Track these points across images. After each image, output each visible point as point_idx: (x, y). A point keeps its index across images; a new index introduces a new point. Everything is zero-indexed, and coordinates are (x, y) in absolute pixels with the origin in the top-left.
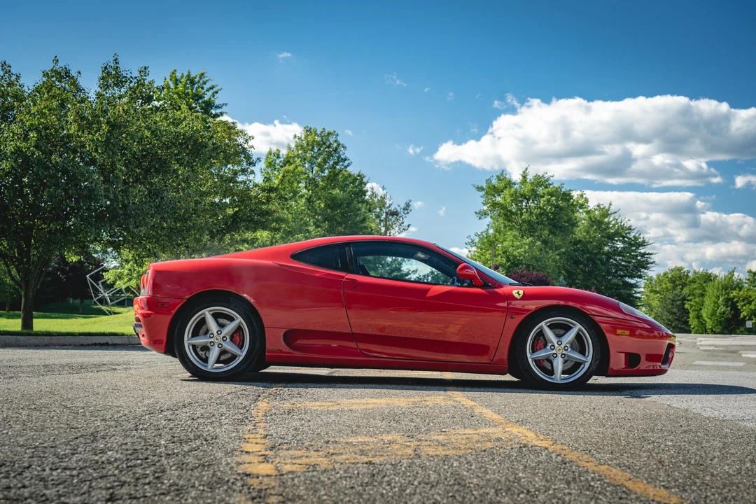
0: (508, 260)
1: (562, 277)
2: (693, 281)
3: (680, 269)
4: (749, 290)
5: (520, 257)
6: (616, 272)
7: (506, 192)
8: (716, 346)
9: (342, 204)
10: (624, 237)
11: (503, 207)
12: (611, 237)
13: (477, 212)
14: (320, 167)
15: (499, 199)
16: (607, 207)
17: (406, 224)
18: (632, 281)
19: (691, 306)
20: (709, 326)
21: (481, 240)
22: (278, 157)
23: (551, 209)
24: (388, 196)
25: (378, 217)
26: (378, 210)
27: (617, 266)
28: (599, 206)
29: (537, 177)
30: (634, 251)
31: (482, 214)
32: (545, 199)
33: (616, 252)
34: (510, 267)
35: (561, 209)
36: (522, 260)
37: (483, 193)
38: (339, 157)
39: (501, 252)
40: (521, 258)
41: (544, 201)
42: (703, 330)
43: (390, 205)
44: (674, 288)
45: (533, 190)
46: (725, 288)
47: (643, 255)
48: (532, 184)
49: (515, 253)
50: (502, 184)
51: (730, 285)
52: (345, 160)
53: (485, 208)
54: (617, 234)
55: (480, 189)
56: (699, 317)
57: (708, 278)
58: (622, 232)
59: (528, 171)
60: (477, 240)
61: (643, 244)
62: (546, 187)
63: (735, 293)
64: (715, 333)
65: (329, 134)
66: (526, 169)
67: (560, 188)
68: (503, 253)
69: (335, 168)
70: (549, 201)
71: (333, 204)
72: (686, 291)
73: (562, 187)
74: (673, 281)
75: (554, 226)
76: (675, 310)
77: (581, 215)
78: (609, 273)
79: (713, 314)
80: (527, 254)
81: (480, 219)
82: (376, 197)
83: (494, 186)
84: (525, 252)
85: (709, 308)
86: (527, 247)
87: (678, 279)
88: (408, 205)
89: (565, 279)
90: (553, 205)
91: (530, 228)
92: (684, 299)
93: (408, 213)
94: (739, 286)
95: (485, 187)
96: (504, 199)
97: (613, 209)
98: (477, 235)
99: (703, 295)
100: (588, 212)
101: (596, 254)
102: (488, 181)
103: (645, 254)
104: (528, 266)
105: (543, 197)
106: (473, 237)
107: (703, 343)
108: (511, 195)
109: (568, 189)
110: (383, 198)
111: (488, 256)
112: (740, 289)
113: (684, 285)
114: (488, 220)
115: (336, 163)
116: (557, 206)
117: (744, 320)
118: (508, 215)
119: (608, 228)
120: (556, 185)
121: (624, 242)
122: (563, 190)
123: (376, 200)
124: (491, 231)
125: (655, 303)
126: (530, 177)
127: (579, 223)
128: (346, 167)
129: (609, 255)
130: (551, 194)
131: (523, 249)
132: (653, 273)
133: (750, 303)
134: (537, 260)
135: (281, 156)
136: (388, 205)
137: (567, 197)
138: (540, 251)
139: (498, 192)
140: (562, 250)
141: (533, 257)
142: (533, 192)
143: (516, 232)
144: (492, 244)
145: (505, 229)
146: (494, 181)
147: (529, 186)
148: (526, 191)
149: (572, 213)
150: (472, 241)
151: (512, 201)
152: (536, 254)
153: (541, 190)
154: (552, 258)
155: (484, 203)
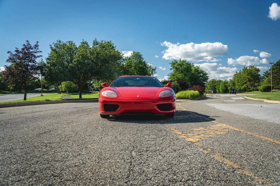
0: (177, 79)
1: (189, 82)
2: (217, 82)
3: (214, 79)
4: (230, 84)
6: (201, 80)
7: (176, 64)
8: (225, 96)
9: (142, 68)
10: (202, 73)
12: (200, 73)
14: (137, 60)
15: (175, 66)
16: (199, 66)
17: (156, 72)
18: (204, 82)
19: (217, 87)
20: (221, 91)
21: (171, 75)
22: (128, 58)
25: (150, 70)
26: (149, 69)
27: (201, 79)
28: (197, 66)
30: (205, 76)
31: (171, 69)
33: (201, 76)
35: (189, 67)
36: (180, 79)
37: (171, 65)
42: (219, 93)
44: (213, 83)
45: (182, 63)
46: (224, 83)
47: (207, 77)
48: (182, 62)
49: (179, 77)
51: (226, 83)
52: (142, 58)
54: (201, 72)
55: (171, 64)
56: (219, 90)
57: (221, 81)
58: (202, 72)
60: (170, 75)
61: (207, 74)
63: (227, 84)
64: (222, 93)
65: (139, 53)
68: (176, 77)
70: (186, 65)
71: (140, 68)
72: (216, 84)
73: (189, 62)
74: (212, 82)
75: (187, 71)
76: (213, 88)
77: (193, 68)
78: (199, 81)
79: (222, 89)
81: (171, 70)
85: (221, 88)
86: (181, 76)
87: (214, 81)
88: (156, 67)
90: (187, 66)
91: (182, 72)
92: (215, 86)
94: (227, 83)
97: (200, 67)
98: (170, 73)
99: (219, 85)
100: (194, 68)
101: (196, 77)
102: (172, 62)
103: (207, 76)
104: (182, 80)
107: (222, 96)
110: (151, 66)
111: (173, 78)
112: (228, 84)
113: (215, 83)
114: (173, 70)
115: (141, 59)
116: (188, 67)
117: (229, 90)
118: (177, 69)
119: (199, 71)
120: (187, 62)
121: (202, 74)
123: (149, 67)
124: (173, 73)
125: (209, 87)
126: (182, 60)
127: (193, 70)
128: (143, 60)
129: (199, 77)
130: (186, 64)
132: (209, 80)
133: (230, 86)
134: (184, 79)
136: (152, 68)
137: (190, 64)
138: (184, 77)
139: (174, 64)
140: (189, 76)
141: (183, 78)
142: (182, 64)
143: (179, 73)
144: (174, 75)
145: (176, 72)
146: (173, 62)
147: (181, 62)
148: (181, 63)
149: (191, 68)
150: (169, 75)
151: (178, 66)
152: (183, 77)
153: (184, 63)
154: (187, 78)
155: (171, 67)
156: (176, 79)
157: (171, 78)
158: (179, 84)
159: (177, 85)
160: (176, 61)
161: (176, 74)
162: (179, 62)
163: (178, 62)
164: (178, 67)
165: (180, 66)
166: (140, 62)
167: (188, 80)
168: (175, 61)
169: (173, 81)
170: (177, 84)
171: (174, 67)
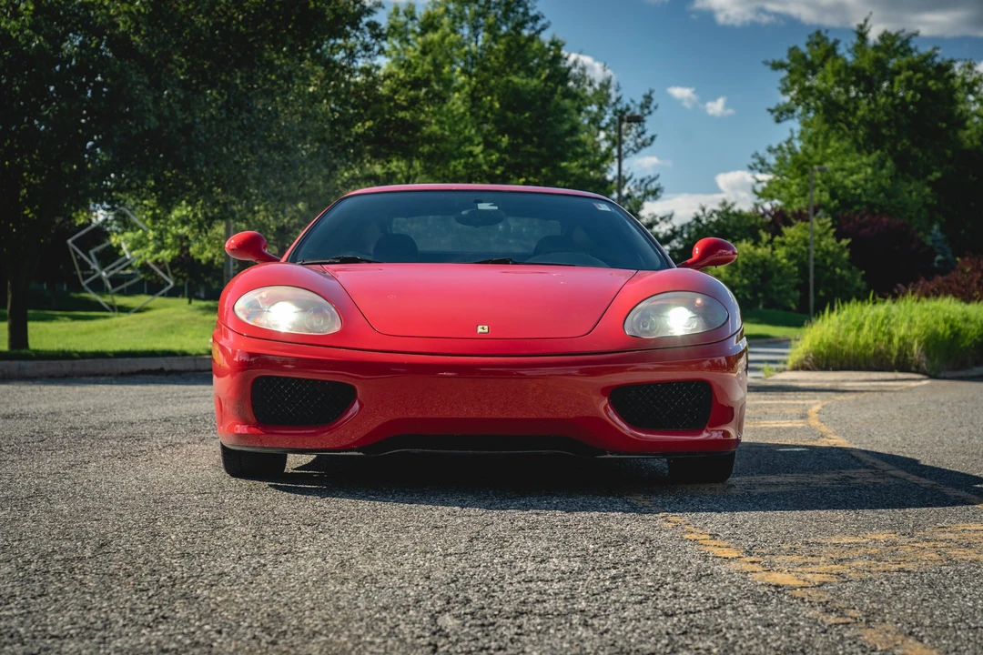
0: (833, 195)
1: (936, 227)
5: (855, 189)
7: (828, 66)
9: (533, 101)
11: (822, 94)
13: (773, 107)
14: (490, 33)
15: (814, 81)
17: (648, 135)
21: (781, 160)
22: (413, 18)
23: (914, 96)
24: (613, 82)
25: (595, 120)
26: (594, 108)
29: (885, 37)
31: (782, 114)
32: (902, 77)
34: (836, 209)
35: (934, 95)
36: (860, 195)
37: (784, 73)
38: (525, 14)
39: (819, 182)
40: (859, 191)
41: (901, 82)
43: (618, 100)
45: (877, 59)
48: (876, 48)
49: (848, 182)
50: (821, 51)
52: (536, 18)
53: (787, 99)
59: (869, 24)
60: (772, 160)
62: (904, 55)
66: (866, 21)
67: (931, 56)
68: (824, 182)
69: (519, 33)
70: (909, 80)
71: (515, 100)
73: (936, 55)
77: (970, 105)
80: (869, 185)
81: (778, 121)
82: (590, 84)
83: (804, 57)
84: (866, 181)
86: (869, 170)
88: (648, 98)
89: (942, 229)
90: (917, 89)
91: (873, 138)
93: (650, 113)
95: (787, 61)
96: (824, 79)
98: (770, 150)
102: (793, 51)
104: (871, 206)
105: (898, 73)
106: (763, 152)
108: (837, 73)
109: (948, 58)
110: (605, 85)
111: (794, 188)
114: (794, 125)
115: (522, 25)
116: (925, 91)
118: (832, 112)
120: (925, 49)
122: (938, 60)
123: (590, 91)
124: (798, 145)
126: (873, 35)
127: (968, 123)
128: (539, 32)
130: (914, 67)
131: (861, 176)
134: (889, 196)
135: (418, 16)
136: (613, 100)
137: (943, 71)
138: (894, 178)
139: (812, 68)
140: (938, 175)
141: (882, 189)
142: (879, 64)
143: (846, 144)
144: (802, 166)
145: (826, 137)
146: (804, 49)
147: (872, 54)
148: (866, 64)
149: (954, 102)
150: (762, 162)
151: (838, 83)
152: (886, 183)
153: (893, 63)
154: (916, 193)
155: (785, 91)
156: (826, 197)
157: (784, 193)
158: (845, 242)
159: (828, 253)
160: (824, 46)
161: (825, 159)
162: (846, 53)
163: (841, 50)
164: (843, 98)
165: (856, 84)
166: (519, 53)
167: (926, 205)
168: (818, 38)
169: (800, 216)
170: (829, 242)
171: (806, 92)
